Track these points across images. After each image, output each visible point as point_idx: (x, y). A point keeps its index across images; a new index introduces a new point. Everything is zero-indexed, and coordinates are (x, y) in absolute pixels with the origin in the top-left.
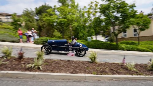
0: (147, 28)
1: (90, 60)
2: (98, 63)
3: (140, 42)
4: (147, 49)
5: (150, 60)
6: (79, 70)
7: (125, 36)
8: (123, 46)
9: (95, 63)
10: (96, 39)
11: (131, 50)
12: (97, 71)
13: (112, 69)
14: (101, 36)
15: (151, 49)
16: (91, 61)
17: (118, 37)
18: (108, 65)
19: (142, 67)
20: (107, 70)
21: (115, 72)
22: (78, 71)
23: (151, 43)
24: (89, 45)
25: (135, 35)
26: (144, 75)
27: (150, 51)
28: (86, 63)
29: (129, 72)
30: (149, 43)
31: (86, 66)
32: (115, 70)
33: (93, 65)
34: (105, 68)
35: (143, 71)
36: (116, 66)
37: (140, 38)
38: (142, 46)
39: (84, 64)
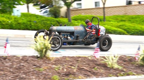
1: (37, 54)
4: (120, 29)
6: (24, 73)
7: (79, 6)
9: (47, 58)
10: (28, 11)
12: (59, 73)
15: (125, 30)
17: (71, 8)
19: (125, 61)
20: (75, 71)
21: (89, 74)
22: (24, 76)
24: (19, 23)
26: (134, 75)
27: (125, 32)
28: (32, 60)
29: (111, 71)
30: (120, 19)
31: (34, 65)
32: (87, 70)
33: (46, 63)
34: (69, 67)
35: (131, 68)
36: (85, 62)
37: (106, 10)
38: (111, 25)
39: (29, 62)
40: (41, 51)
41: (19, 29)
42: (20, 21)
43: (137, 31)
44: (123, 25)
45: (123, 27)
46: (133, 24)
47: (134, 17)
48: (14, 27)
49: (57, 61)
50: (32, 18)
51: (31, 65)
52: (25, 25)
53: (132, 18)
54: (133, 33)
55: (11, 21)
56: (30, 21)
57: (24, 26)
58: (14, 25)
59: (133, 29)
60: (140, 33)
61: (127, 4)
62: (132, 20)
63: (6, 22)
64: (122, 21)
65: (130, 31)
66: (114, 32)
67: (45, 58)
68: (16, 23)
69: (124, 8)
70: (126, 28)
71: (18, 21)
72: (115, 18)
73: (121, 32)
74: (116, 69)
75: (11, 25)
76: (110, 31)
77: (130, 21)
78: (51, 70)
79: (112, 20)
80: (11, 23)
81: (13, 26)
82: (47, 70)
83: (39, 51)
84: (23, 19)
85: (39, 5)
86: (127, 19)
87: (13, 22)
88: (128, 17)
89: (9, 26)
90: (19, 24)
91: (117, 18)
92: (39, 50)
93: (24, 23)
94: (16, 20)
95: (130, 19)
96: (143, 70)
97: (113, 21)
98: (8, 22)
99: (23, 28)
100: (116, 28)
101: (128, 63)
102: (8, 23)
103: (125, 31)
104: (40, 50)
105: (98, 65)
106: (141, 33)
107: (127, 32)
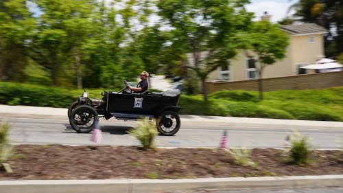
0: (280, 56)
2: (160, 150)
3: (265, 94)
5: (288, 139)
6: (112, 168)
7: (226, 78)
8: (222, 104)
9: (152, 149)
11: (241, 114)
12: (159, 170)
13: (196, 163)
14: (162, 77)
15: (291, 112)
16: (142, 146)
17: (208, 81)
18: (184, 154)
20: (184, 167)
21: (204, 172)
22: (110, 171)
23: (291, 96)
25: (251, 74)
26: (272, 175)
27: (289, 115)
28: (129, 151)
29: (238, 169)
31: (129, 158)
33: (147, 155)
35: (272, 166)
36: (205, 156)
37: (263, 83)
38: (270, 104)
39: (124, 154)
45: (289, 108)
51: (125, 158)
54: (302, 116)
61: (300, 74)
62: (305, 97)
65: (298, 113)
70: (292, 109)
73: (284, 115)
74: (247, 166)
77: (301, 98)
78: (150, 165)
82: (145, 165)
85: (173, 77)
97: (273, 99)
101: (270, 159)
107: (293, 115)
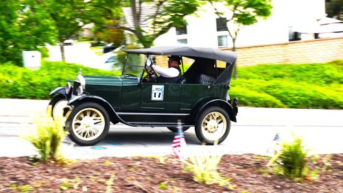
1: (34, 152)
3: (242, 70)
4: (267, 95)
10: (63, 57)
13: (130, 183)
14: (88, 44)
16: (39, 156)
19: (245, 166)
24: (32, 84)
25: (220, 41)
28: (15, 167)
29: (198, 190)
30: (271, 72)
31: (14, 179)
32: (141, 189)
33: (47, 172)
34: (99, 182)
35: (251, 184)
36: (145, 170)
38: (249, 85)
39: (6, 171)
40: (41, 146)
41: (33, 98)
42: (36, 80)
43: (305, 98)
44: (274, 87)
45: (275, 90)
46: (300, 82)
47: (303, 67)
48: (21, 92)
49: (78, 168)
50: (64, 73)
51: (6, 178)
52: (46, 88)
53: (300, 71)
54: (295, 103)
55: (15, 79)
56: (59, 80)
57: (45, 90)
58: (20, 89)
59: (297, 95)
60: (310, 102)
61: (290, 40)
62: (299, 75)
63: (4, 81)
64: (276, 77)
65: (289, 99)
66: (253, 102)
67: (53, 162)
68: (26, 84)
69: (283, 48)
70: (281, 91)
71: (30, 79)
72: (262, 70)
73: (268, 101)
74: (212, 185)
75: (15, 88)
76: (243, 99)
77: (293, 76)
78: (50, 190)
79: (255, 75)
80: (15, 83)
81: (18, 91)
82: (41, 189)
83: (38, 145)
84: (42, 76)
85: (103, 45)
86: (288, 72)
87: (19, 82)
88: (291, 69)
89: (11, 90)
90: (32, 87)
91: (266, 71)
92: (37, 143)
93: (44, 84)
94: (26, 77)
95: (295, 73)
96: (278, 186)
97: (254, 78)
98: (7, 81)
99: (42, 94)
100: (259, 92)
101: (250, 171)
102: (7, 84)
103: (278, 99)
104: (40, 143)
105: (174, 176)
106: (315, 103)
107: (282, 101)
